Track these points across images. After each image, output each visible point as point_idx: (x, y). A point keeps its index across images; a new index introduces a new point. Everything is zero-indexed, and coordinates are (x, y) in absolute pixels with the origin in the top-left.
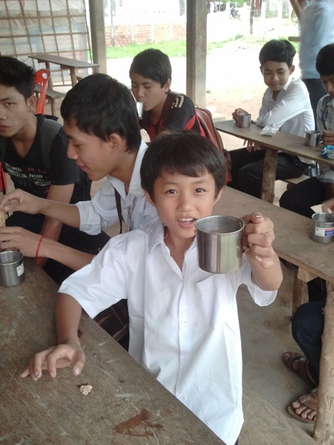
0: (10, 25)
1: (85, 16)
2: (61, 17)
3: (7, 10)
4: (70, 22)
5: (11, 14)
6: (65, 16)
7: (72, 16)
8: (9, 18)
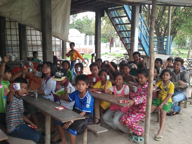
0: (37, 48)
1: (61, 46)
3: (37, 44)
5: (38, 45)
8: (37, 46)
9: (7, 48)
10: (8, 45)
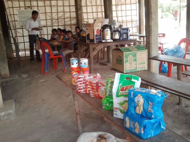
1: (137, 21)
2: (129, 22)
7: (133, 21)
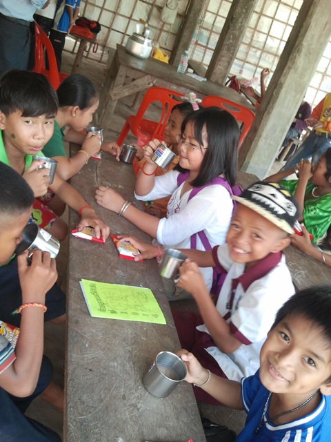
0: (273, 61)
3: (278, 48)
4: (322, 79)
6: (322, 73)
7: (327, 75)
9: (197, 31)
10: (204, 26)
